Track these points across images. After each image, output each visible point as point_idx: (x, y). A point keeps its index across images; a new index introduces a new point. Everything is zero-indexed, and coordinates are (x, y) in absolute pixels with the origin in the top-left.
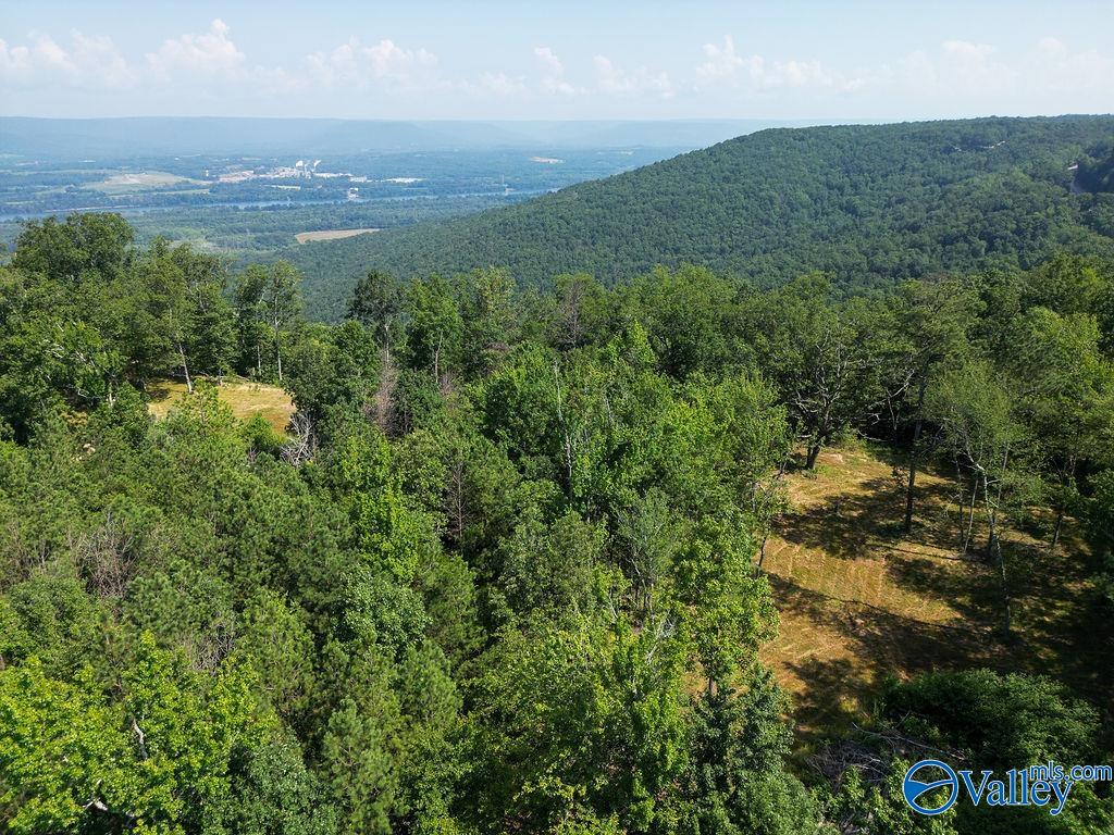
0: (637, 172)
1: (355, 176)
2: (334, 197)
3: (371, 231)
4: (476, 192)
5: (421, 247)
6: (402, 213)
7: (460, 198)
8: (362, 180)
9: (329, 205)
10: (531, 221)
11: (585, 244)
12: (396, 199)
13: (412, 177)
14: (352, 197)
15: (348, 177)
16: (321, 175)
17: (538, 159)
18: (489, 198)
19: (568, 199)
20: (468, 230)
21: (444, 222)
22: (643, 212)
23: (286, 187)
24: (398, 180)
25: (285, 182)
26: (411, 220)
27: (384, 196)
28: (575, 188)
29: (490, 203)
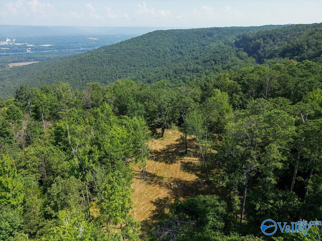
0: (121, 43)
1: (29, 44)
2: (22, 51)
3: (36, 62)
4: (71, 49)
5: (54, 67)
6: (46, 56)
7: (66, 51)
8: (31, 45)
9: (20, 54)
10: (89, 58)
12: (44, 51)
13: (49, 44)
14: (28, 51)
15: (26, 45)
16: (16, 44)
17: (91, 38)
18: (76, 51)
19: (100, 51)
20: (69, 61)
21: (61, 59)
22: (124, 55)
23: (3, 48)
24: (44, 45)
25: (3, 46)
26: (50, 58)
27: (40, 50)
28: (102, 48)
29: (76, 52)
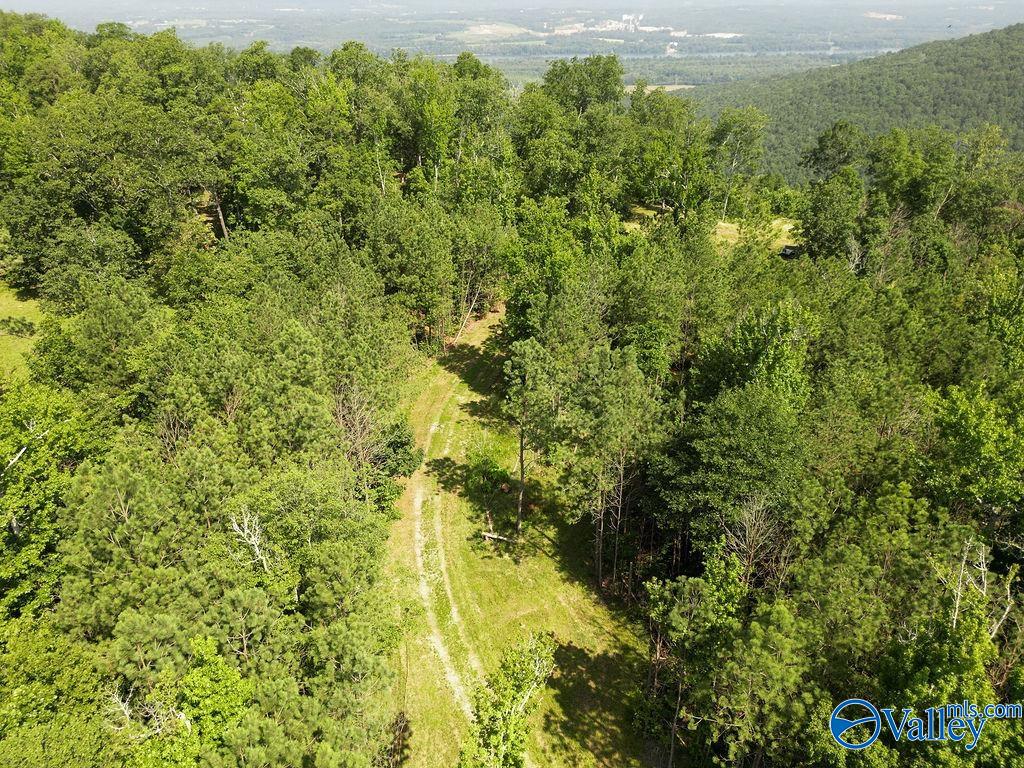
0: (1009, 30)
1: (676, 30)
2: (654, 52)
3: (687, 87)
4: (796, 49)
5: (738, 106)
6: (718, 70)
7: (779, 55)
8: (681, 34)
9: (649, 60)
10: (866, 82)
11: (925, 112)
12: (713, 55)
13: (731, 32)
14: (670, 52)
15: (669, 31)
16: (644, 28)
17: (873, 15)
18: (811, 57)
19: (913, 61)
20: (791, 90)
21: (763, 81)
22: (1007, 79)
23: (610, 40)
24: (717, 35)
25: (611, 35)
26: (725, 79)
27: (701, 51)
28: (922, 48)
29: (812, 62)
